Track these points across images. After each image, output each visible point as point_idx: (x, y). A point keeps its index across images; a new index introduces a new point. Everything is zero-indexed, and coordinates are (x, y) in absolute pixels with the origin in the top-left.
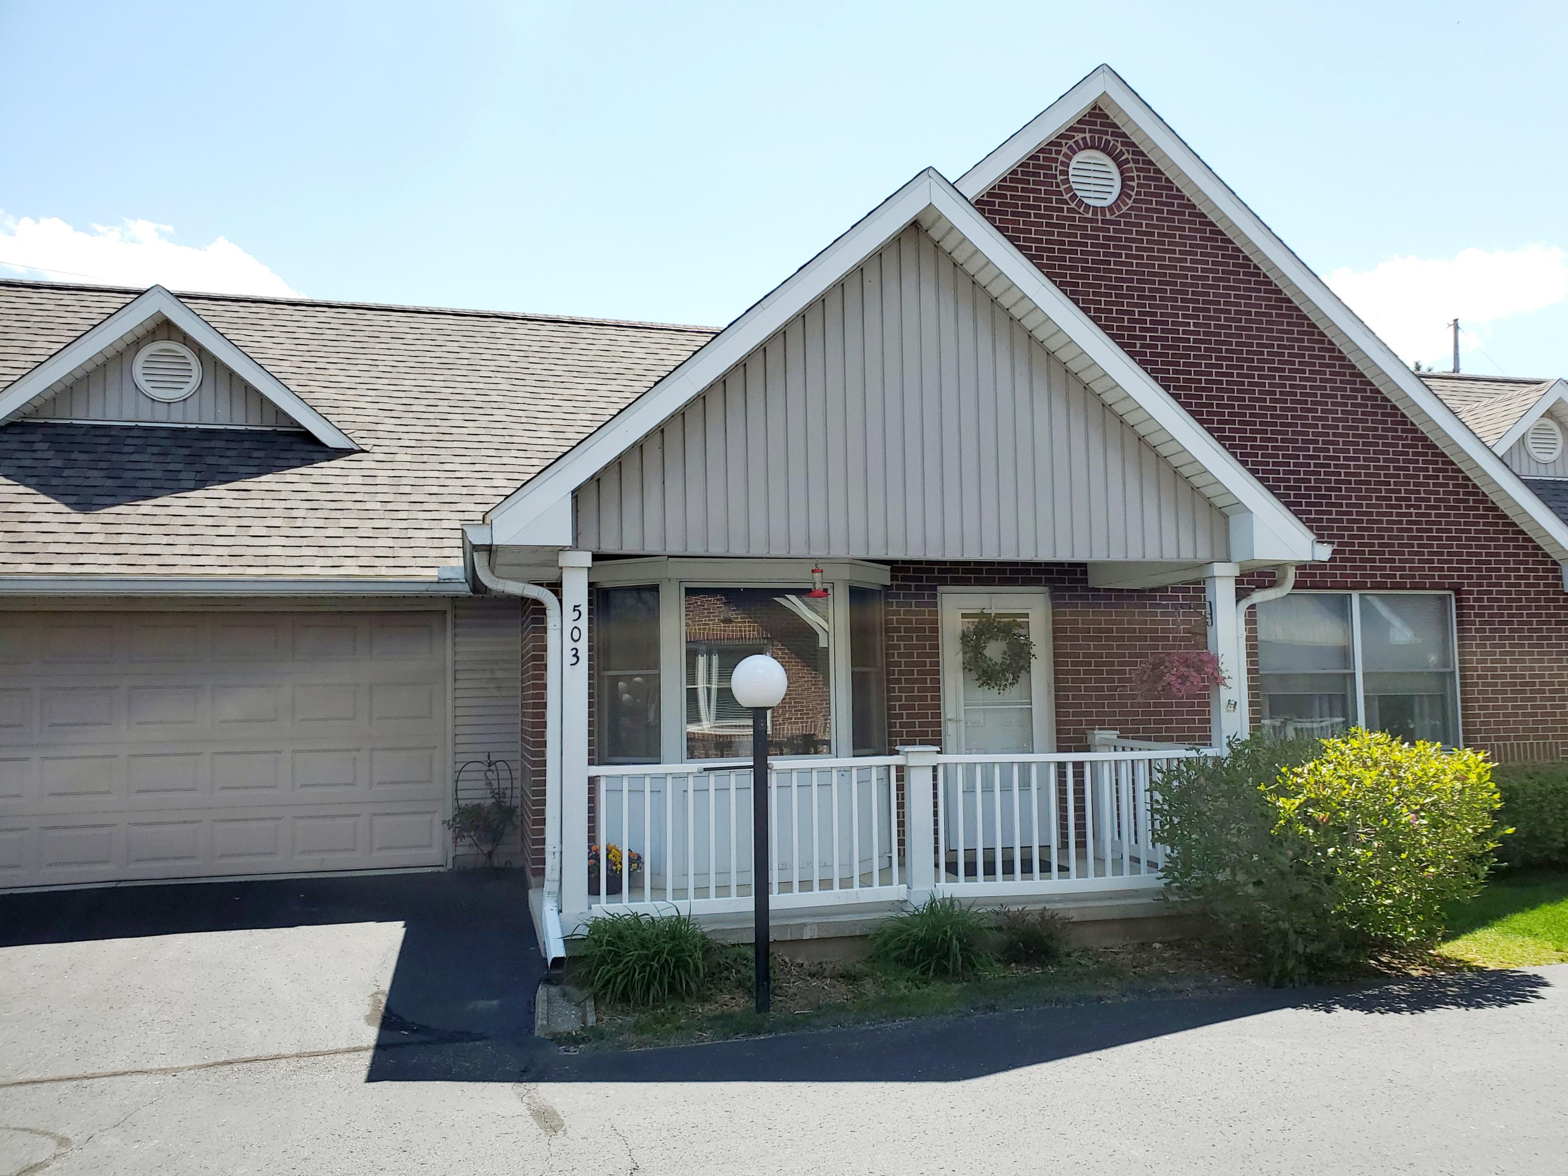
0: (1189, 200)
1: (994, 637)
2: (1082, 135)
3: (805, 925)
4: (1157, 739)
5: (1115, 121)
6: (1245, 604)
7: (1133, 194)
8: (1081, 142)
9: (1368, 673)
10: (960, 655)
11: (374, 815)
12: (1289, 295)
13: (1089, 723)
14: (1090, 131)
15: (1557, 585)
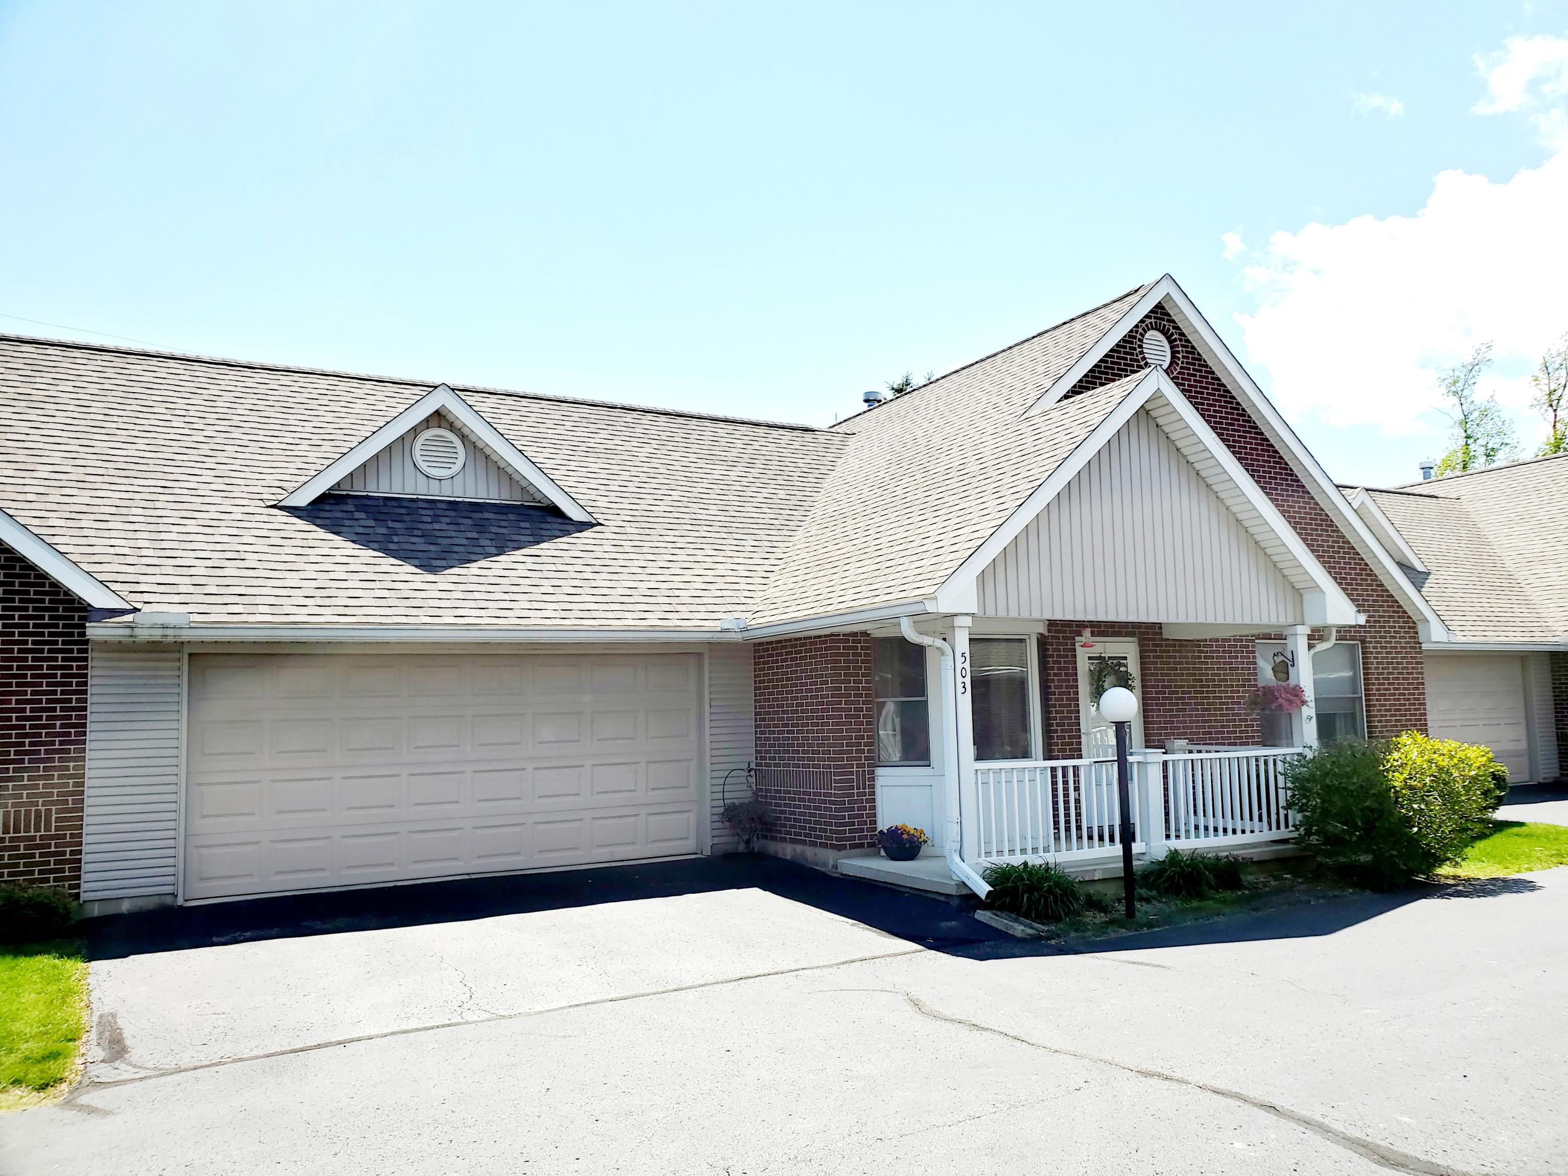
0: (1211, 368)
1: (1109, 674)
2: (1150, 321)
3: (1095, 870)
4: (1242, 744)
5: (1169, 311)
6: (1312, 652)
7: (1180, 362)
8: (1149, 325)
9: (1319, 698)
10: (1089, 687)
11: (650, 814)
12: (1268, 436)
13: (1166, 734)
14: (1155, 318)
15: (1415, 638)
